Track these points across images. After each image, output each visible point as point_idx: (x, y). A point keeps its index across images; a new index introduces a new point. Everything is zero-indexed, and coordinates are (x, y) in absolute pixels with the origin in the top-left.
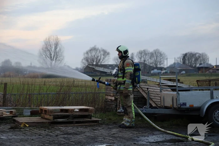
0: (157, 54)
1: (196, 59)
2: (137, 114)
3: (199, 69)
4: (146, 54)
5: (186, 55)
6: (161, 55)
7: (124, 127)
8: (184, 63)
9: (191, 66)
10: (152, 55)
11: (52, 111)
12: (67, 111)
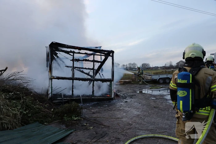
0: (134, 64)
1: (146, 65)
2: (143, 81)
3: (147, 68)
4: (131, 64)
5: (143, 64)
6: (135, 64)
7: (139, 84)
8: (143, 67)
9: (145, 67)
10: (133, 64)
11: (123, 81)
12: (126, 81)
